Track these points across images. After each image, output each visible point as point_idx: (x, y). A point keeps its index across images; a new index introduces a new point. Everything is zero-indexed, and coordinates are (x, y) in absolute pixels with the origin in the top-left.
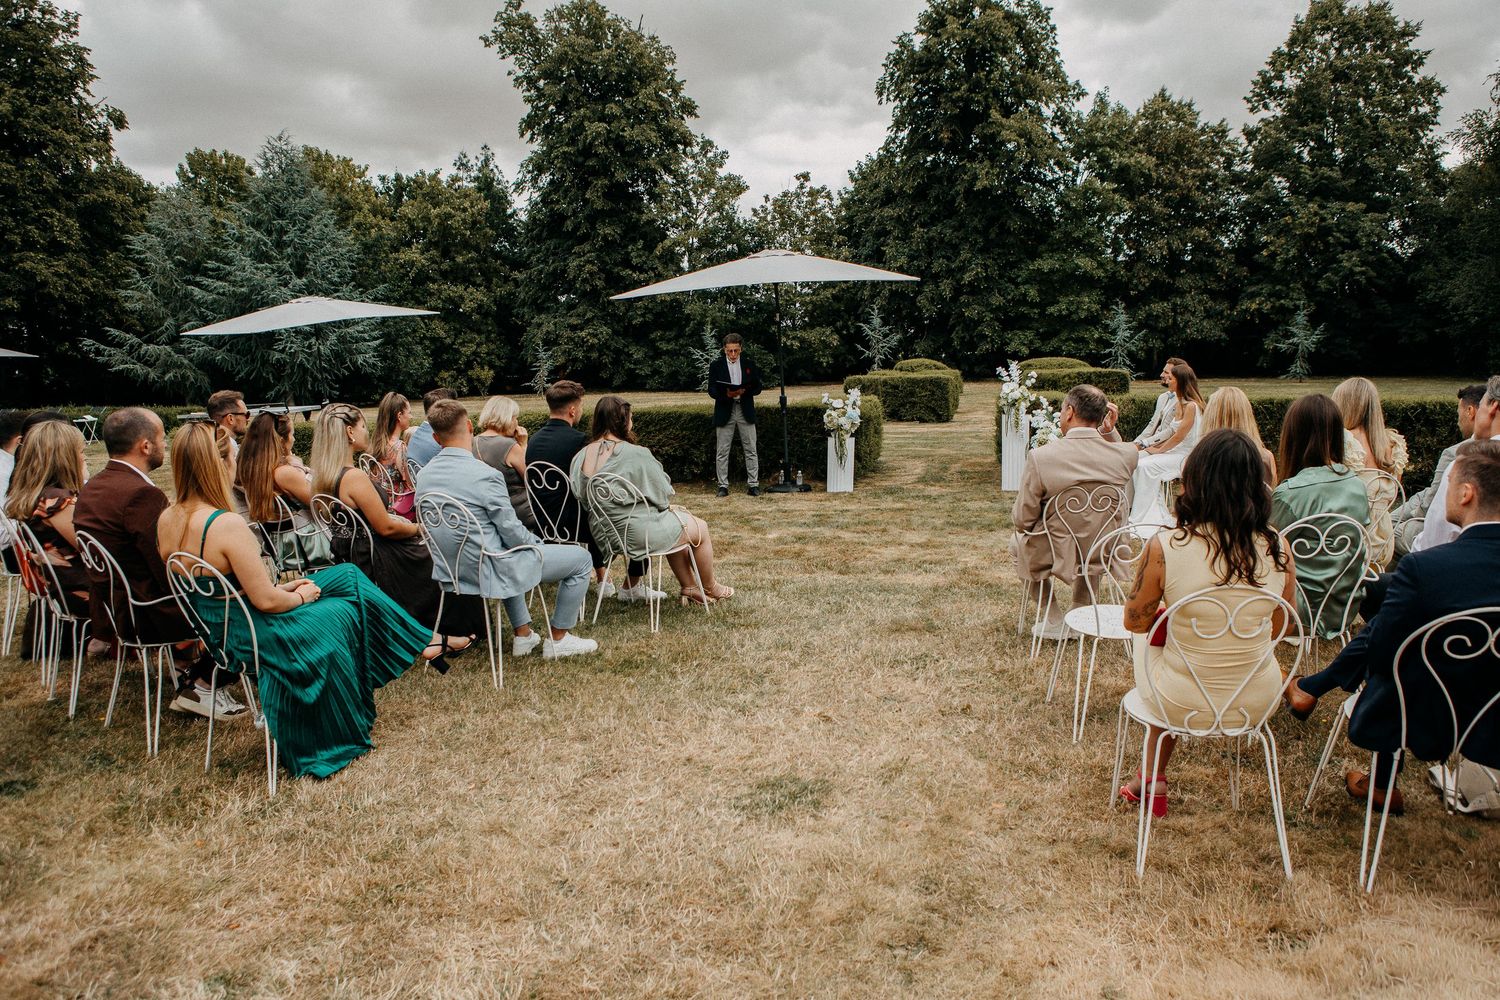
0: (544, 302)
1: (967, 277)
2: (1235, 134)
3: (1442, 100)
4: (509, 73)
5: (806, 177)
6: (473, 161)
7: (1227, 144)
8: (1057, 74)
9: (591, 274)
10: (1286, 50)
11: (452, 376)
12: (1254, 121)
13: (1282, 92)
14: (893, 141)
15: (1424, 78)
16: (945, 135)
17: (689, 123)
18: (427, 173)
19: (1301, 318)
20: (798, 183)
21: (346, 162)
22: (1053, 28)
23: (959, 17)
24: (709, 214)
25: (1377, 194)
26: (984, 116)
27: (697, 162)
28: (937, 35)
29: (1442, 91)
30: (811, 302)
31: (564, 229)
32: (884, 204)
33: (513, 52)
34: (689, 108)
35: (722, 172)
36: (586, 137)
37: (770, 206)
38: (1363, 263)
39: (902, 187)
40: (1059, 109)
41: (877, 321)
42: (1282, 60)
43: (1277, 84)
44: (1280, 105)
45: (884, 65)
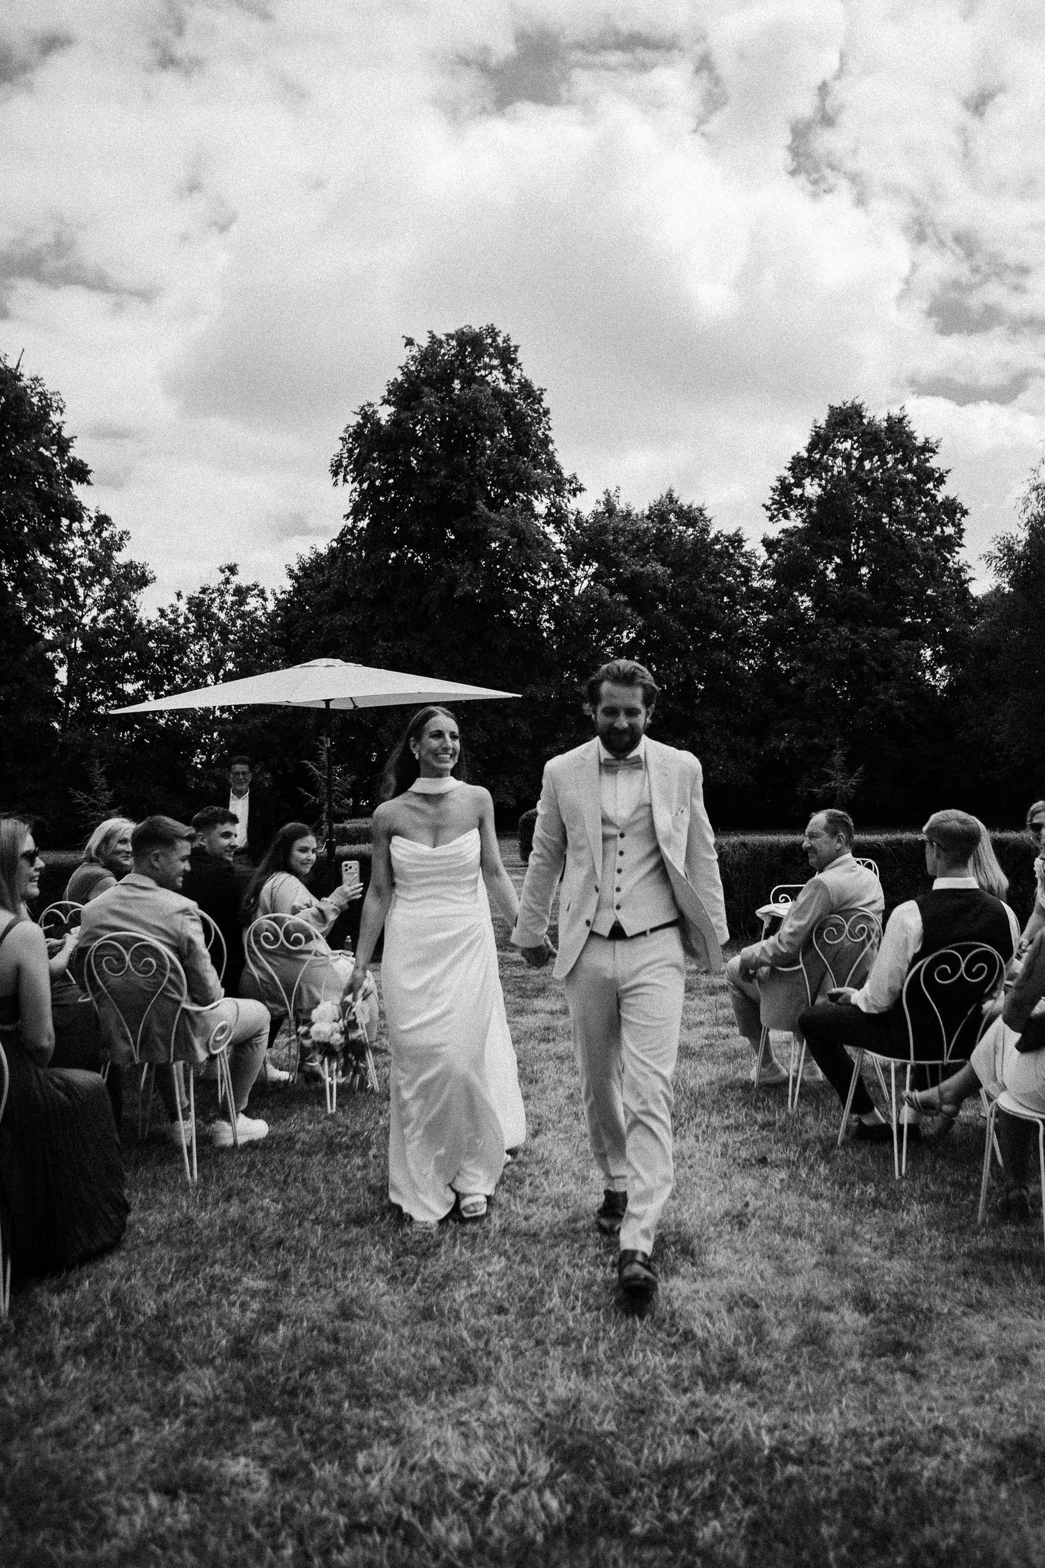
2: (753, 545)
3: (966, 522)
5: (232, 569)
7: (743, 555)
8: (551, 464)
10: (805, 455)
12: (774, 531)
13: (803, 501)
14: (350, 531)
15: (947, 498)
16: (415, 528)
17: (79, 491)
19: (838, 758)
20: (222, 577)
22: (546, 412)
23: (436, 389)
24: (102, 610)
25: (908, 620)
26: (466, 509)
27: (88, 542)
28: (408, 408)
29: (965, 513)
30: (235, 731)
32: (334, 609)
34: (80, 472)
35: (121, 558)
37: (183, 607)
38: (901, 696)
39: (360, 590)
40: (553, 505)
41: (327, 758)
42: (802, 467)
43: (797, 492)
44: (801, 515)
45: (342, 439)
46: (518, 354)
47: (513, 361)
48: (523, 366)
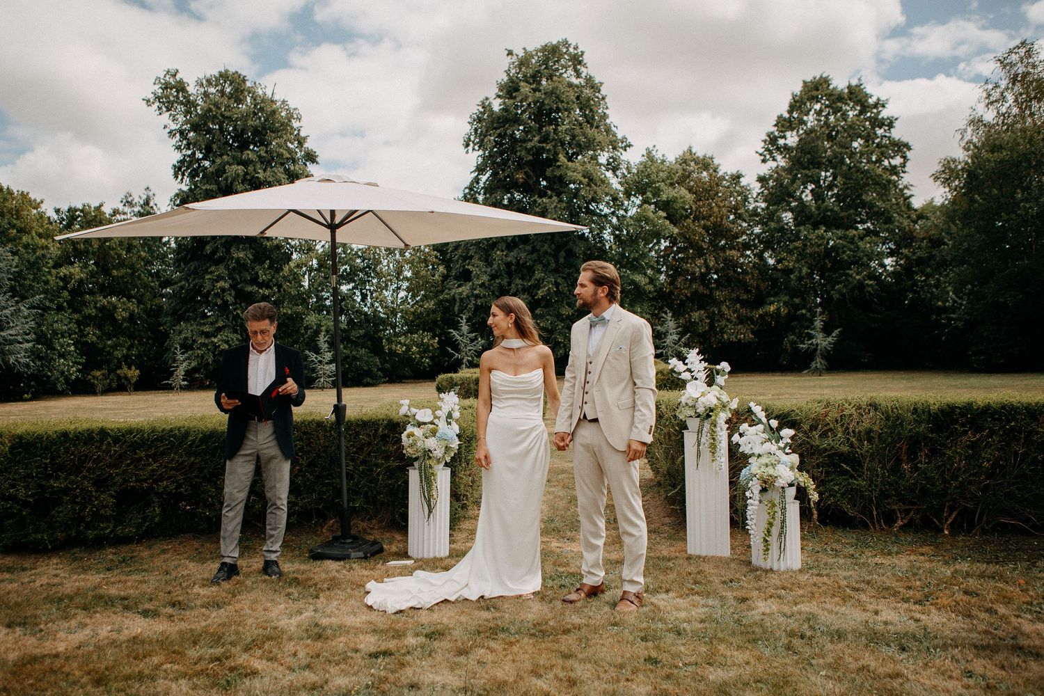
0: (185, 312)
1: (540, 293)
3: (910, 155)
4: (165, 127)
6: (136, 200)
7: (742, 187)
8: (609, 131)
9: (223, 290)
10: (786, 115)
11: (103, 375)
12: (765, 170)
13: (786, 148)
14: (477, 182)
16: (520, 176)
17: (311, 168)
18: (92, 206)
19: (818, 323)
21: (24, 196)
22: (604, 98)
23: (531, 84)
26: (552, 161)
28: (511, 97)
29: (910, 148)
31: (204, 253)
33: (168, 110)
34: (311, 157)
36: (226, 179)
40: (611, 157)
41: (465, 328)
42: (785, 124)
43: (781, 142)
44: (785, 158)
45: (469, 123)
46: (584, 57)
47: (580, 63)
48: (587, 65)
